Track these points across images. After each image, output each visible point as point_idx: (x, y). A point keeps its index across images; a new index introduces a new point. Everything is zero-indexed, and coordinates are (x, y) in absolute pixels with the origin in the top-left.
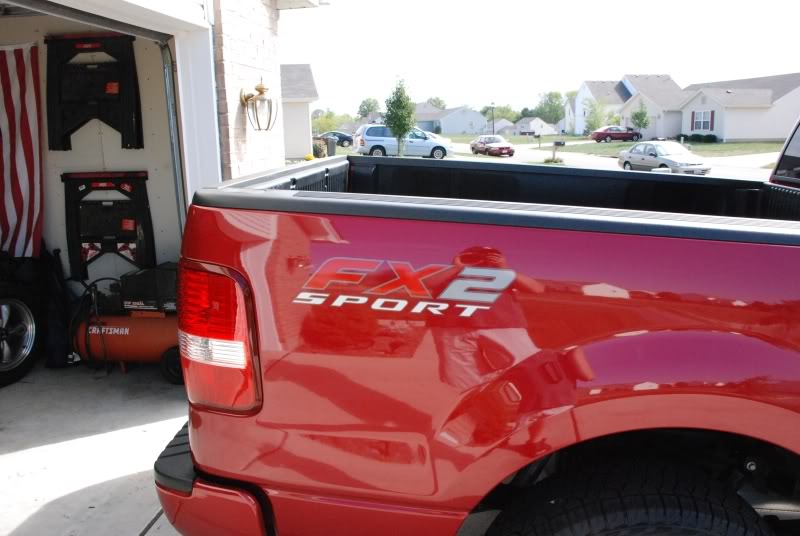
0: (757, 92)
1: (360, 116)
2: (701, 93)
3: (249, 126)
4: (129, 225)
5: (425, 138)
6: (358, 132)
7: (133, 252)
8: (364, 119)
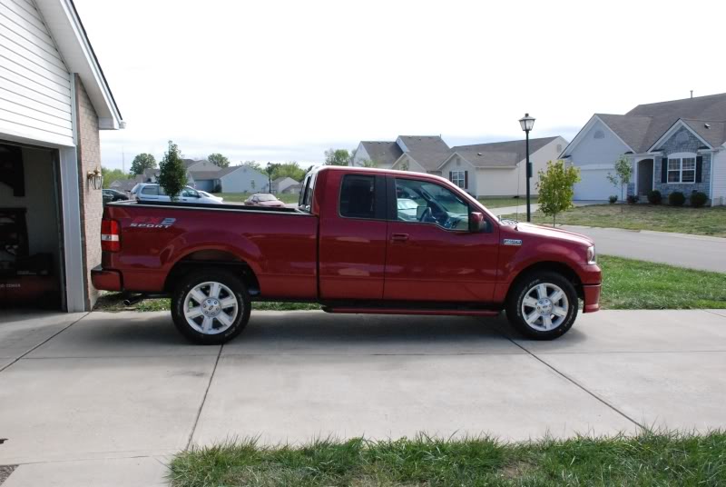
0: (504, 155)
1: (133, 172)
2: (456, 155)
3: (90, 188)
4: (14, 236)
5: (198, 197)
6: (133, 190)
7: (16, 250)
8: (138, 175)
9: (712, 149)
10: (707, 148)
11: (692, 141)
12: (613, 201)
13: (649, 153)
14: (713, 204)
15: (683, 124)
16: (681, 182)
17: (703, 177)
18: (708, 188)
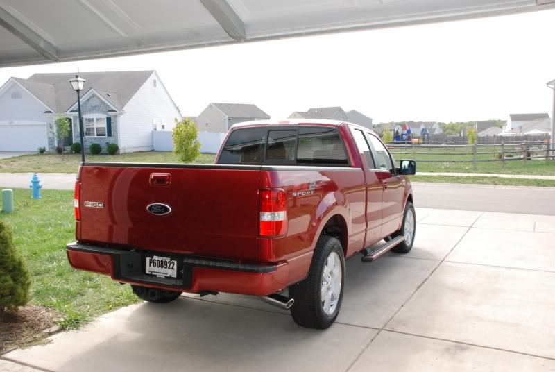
9: (118, 112)
10: (115, 111)
11: (102, 106)
12: (42, 151)
13: (68, 113)
14: (121, 152)
15: (95, 92)
16: (96, 136)
17: (112, 133)
18: (117, 140)
